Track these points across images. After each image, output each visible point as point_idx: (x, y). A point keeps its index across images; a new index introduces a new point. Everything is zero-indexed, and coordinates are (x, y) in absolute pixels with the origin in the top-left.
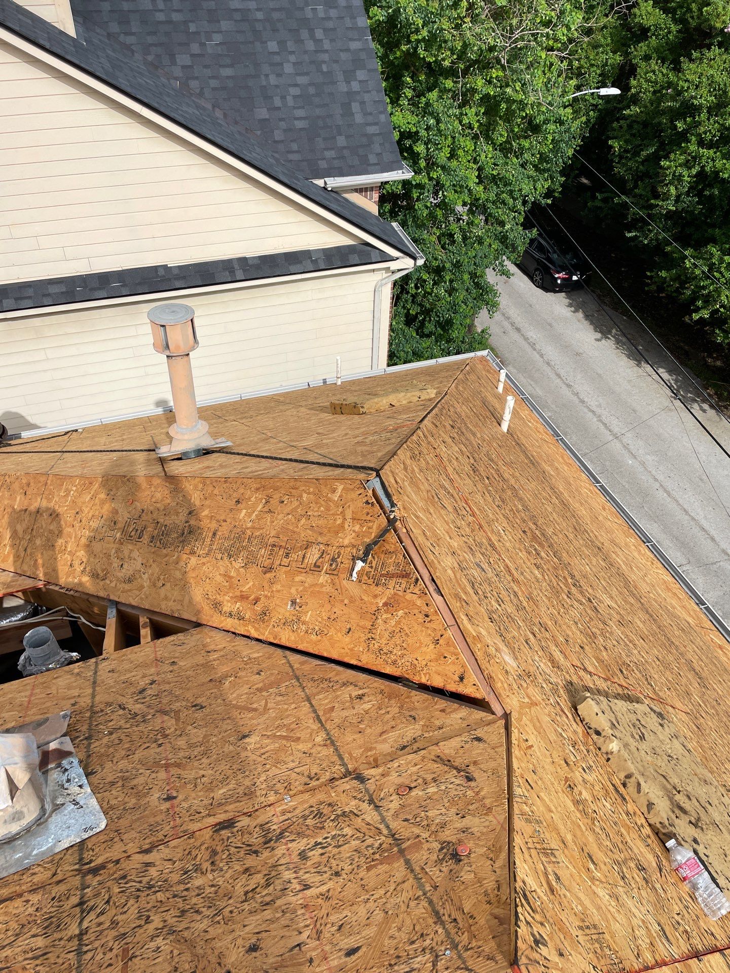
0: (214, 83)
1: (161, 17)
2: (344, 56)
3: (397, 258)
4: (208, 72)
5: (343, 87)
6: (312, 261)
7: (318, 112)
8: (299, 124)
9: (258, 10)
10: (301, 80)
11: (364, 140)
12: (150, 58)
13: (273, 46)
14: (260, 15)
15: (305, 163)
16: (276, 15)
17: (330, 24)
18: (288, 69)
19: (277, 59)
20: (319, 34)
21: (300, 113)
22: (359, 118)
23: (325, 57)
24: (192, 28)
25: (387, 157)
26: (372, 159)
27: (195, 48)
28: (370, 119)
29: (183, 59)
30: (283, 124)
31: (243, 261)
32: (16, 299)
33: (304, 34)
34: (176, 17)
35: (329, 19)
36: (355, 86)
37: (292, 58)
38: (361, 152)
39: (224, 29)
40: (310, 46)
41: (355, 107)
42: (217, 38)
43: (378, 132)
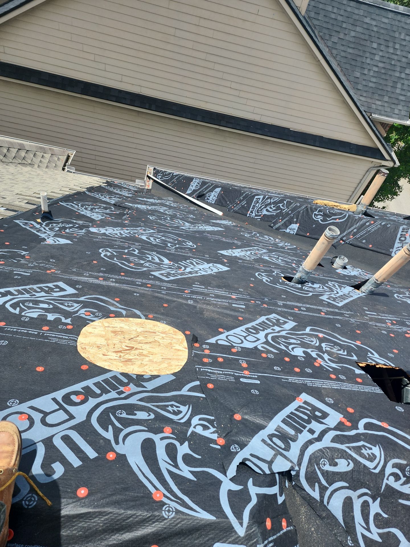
0: (343, 54)
1: (333, 16)
2: (404, 60)
3: (388, 160)
4: (342, 48)
5: (397, 74)
6: (350, 148)
7: (381, 82)
8: (371, 85)
9: (376, 26)
10: (381, 65)
11: (396, 102)
12: (321, 34)
13: (375, 45)
14: (375, 29)
15: (366, 103)
16: (382, 31)
17: (404, 43)
18: (377, 58)
19: (374, 51)
20: (397, 46)
21: (374, 80)
22: (398, 91)
23: (395, 57)
24: (344, 25)
25: (403, 113)
26: (396, 111)
27: (342, 36)
28: (403, 93)
29: (335, 39)
30: (364, 83)
31: (321, 138)
32: (227, 122)
33: (391, 44)
34: (340, 18)
35: (405, 40)
36: (403, 76)
37: (381, 54)
38: (393, 106)
39: (357, 30)
40: (391, 50)
41: (399, 85)
42: (353, 34)
43: (404, 100)
